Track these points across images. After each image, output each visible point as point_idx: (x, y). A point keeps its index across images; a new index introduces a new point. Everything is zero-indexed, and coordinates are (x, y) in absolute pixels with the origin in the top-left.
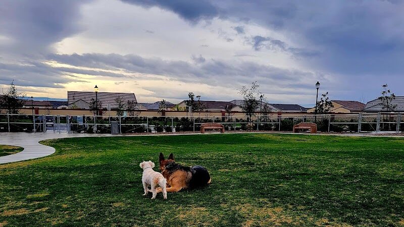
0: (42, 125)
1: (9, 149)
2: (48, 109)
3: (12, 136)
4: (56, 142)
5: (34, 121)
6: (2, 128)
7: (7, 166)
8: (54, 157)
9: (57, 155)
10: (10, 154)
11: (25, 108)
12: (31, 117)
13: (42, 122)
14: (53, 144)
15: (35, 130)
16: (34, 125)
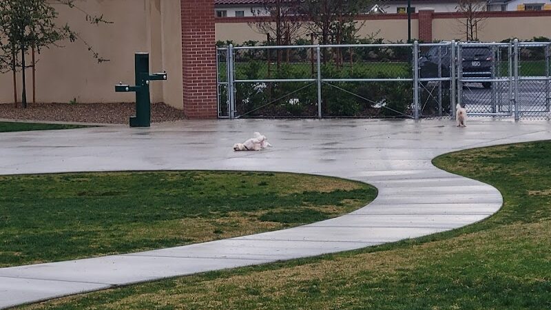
0: (446, 85)
1: (322, 190)
2: (470, 15)
3: (328, 135)
4: (505, 161)
5: (416, 69)
6: (291, 102)
7: (318, 273)
8: (502, 231)
9: (509, 220)
10: (325, 216)
11: (382, 16)
12: (402, 54)
13: (446, 73)
14: (490, 168)
15: (416, 106)
16: (416, 88)
